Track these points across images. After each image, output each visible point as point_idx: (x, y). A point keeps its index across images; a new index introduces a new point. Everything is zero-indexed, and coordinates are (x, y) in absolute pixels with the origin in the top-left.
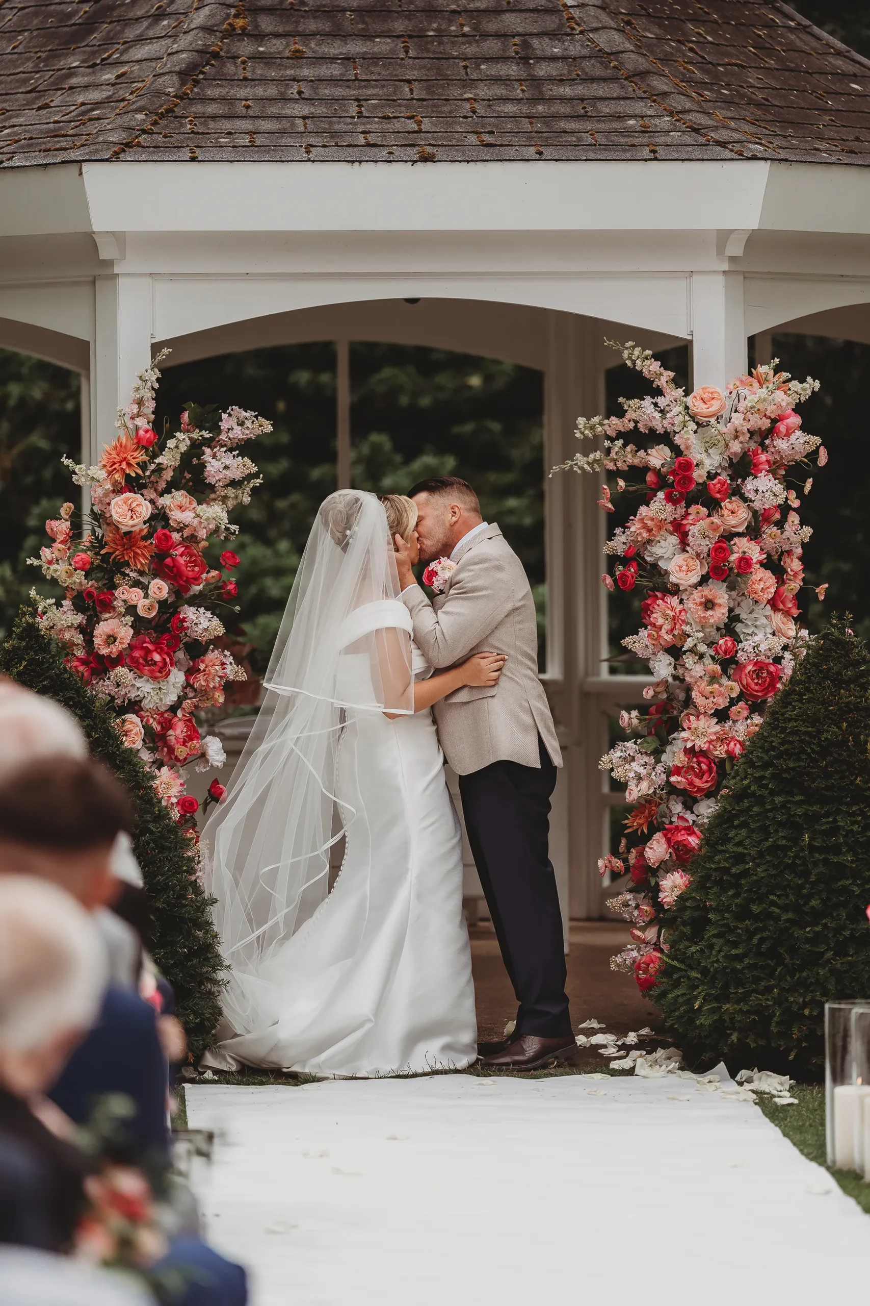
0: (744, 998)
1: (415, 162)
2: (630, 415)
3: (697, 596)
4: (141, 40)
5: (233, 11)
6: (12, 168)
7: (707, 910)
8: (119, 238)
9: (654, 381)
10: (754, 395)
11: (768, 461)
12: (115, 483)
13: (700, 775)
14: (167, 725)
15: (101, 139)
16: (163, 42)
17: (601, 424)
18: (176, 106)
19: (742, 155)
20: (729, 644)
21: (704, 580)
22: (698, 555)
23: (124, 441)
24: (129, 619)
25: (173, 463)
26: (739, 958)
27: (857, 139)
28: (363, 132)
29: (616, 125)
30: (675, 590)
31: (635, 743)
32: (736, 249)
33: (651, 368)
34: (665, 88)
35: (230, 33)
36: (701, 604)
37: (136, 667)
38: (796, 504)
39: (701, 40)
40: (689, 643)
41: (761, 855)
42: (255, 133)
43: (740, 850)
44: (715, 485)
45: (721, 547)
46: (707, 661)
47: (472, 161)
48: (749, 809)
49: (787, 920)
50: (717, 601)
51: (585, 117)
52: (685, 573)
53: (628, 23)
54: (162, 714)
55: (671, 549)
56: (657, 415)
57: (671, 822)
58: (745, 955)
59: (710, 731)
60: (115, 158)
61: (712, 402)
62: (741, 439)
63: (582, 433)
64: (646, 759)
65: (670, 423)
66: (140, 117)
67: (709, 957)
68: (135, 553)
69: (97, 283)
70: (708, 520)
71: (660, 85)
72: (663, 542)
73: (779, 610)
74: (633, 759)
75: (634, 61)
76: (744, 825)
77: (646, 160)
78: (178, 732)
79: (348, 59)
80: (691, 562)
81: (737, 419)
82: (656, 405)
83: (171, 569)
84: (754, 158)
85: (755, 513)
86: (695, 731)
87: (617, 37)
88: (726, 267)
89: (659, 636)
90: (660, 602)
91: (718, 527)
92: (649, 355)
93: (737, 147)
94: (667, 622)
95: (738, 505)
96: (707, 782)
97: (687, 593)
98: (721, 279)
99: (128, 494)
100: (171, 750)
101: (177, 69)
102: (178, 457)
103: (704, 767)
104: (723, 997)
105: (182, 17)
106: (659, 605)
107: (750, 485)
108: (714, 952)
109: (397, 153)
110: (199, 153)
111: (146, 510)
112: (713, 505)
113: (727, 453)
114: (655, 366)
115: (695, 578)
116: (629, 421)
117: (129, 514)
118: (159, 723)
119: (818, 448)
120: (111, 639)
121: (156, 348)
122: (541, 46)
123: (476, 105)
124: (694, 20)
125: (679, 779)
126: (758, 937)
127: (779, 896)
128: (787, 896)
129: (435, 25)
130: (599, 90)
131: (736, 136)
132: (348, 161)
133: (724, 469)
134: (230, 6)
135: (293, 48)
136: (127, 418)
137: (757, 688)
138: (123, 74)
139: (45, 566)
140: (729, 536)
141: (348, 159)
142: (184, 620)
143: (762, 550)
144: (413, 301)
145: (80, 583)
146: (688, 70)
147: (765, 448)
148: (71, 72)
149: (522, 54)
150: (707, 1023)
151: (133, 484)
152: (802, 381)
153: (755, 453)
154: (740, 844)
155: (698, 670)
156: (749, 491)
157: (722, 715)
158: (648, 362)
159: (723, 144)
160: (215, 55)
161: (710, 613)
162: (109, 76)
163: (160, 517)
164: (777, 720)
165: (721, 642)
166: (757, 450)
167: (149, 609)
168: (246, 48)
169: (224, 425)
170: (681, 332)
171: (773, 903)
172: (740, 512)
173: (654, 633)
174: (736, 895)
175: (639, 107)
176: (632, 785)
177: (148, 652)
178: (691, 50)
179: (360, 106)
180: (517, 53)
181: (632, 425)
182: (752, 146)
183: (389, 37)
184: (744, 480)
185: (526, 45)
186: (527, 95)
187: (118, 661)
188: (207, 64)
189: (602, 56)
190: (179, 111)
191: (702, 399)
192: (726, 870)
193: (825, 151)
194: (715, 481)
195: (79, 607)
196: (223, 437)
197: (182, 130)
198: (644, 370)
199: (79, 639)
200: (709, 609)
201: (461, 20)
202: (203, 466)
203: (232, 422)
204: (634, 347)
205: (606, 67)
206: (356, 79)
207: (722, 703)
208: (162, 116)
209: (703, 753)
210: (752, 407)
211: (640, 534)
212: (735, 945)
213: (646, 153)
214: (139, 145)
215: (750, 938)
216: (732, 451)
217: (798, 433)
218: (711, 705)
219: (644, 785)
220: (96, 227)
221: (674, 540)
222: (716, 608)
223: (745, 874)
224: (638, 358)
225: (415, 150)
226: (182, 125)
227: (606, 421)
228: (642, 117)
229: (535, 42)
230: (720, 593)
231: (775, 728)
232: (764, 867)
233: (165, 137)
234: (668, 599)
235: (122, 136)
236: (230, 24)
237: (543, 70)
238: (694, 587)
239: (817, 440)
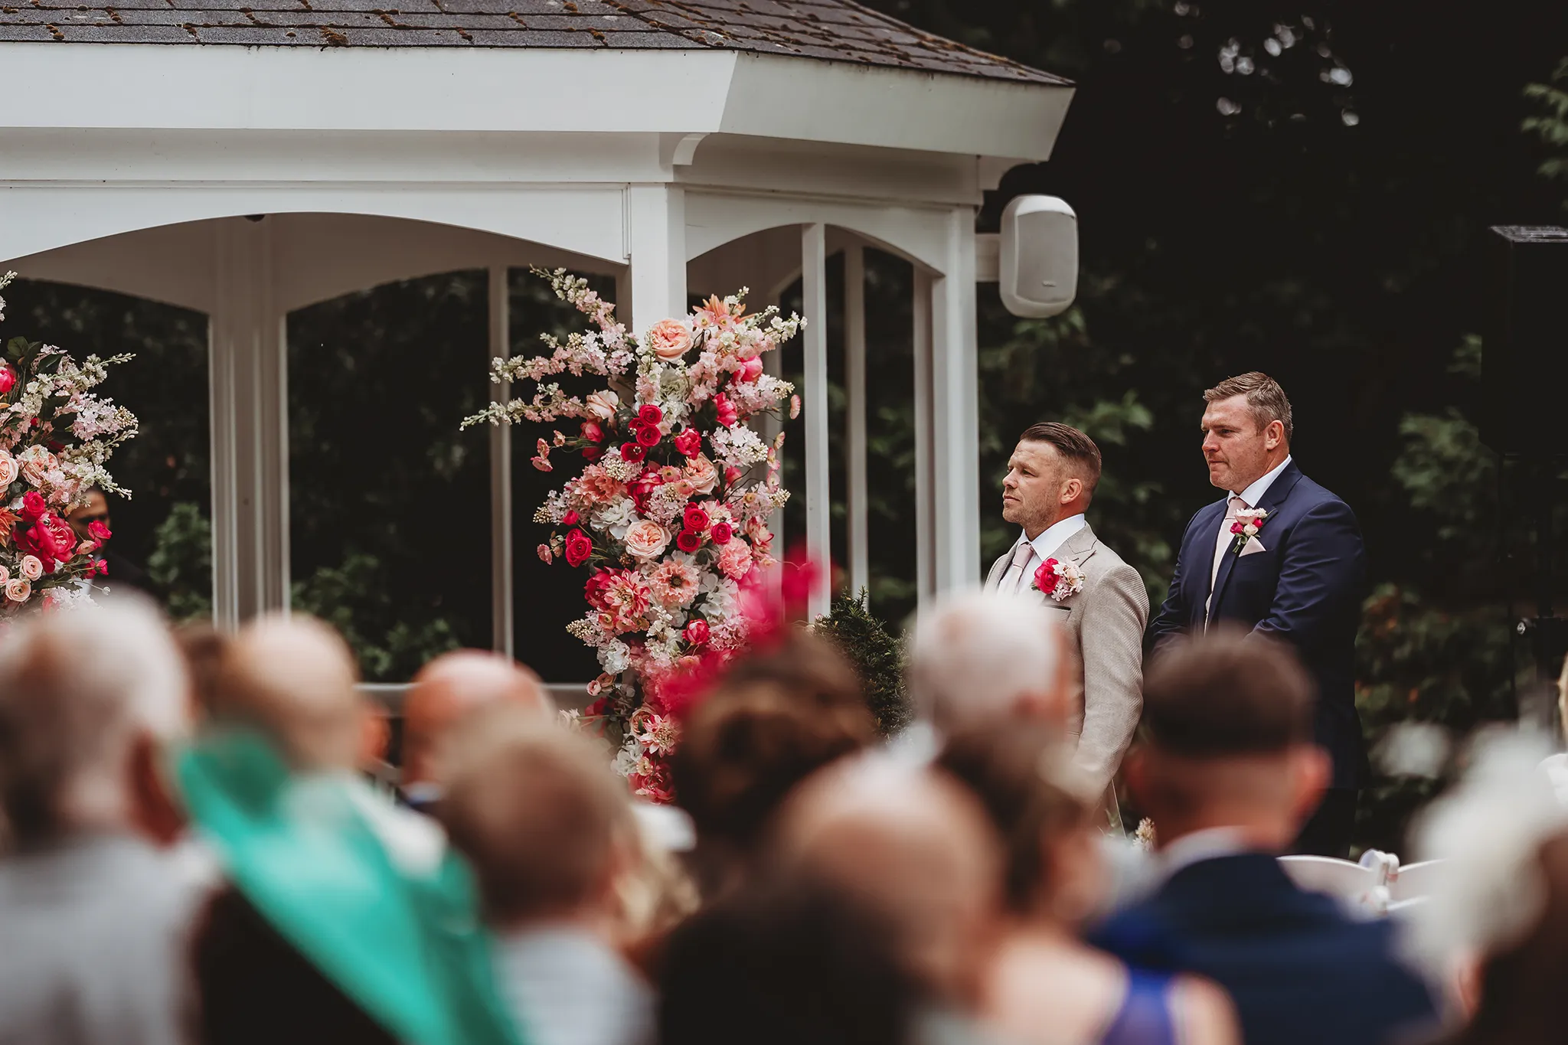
1: (324, 46)
2: (561, 353)
3: (661, 570)
9: (590, 314)
11: (740, 411)
13: (664, 787)
17: (523, 365)
19: (705, 44)
20: (701, 628)
21: (668, 551)
22: (661, 522)
25: (34, 412)
29: (535, 6)
30: (633, 564)
32: (684, 157)
33: (586, 299)
36: (668, 580)
40: (654, 628)
44: (683, 439)
45: (686, 513)
47: (392, 46)
50: (685, 576)
52: (647, 543)
55: (626, 515)
56: (602, 355)
61: (678, 338)
62: (708, 383)
63: (500, 377)
65: (615, 365)
72: (616, 507)
73: (746, 587)
77: (594, 48)
80: (654, 531)
81: (704, 358)
82: (600, 340)
83: (36, 542)
84: (719, 47)
85: (722, 471)
88: (670, 178)
89: (614, 620)
90: (615, 578)
92: (583, 284)
93: (694, 34)
94: (625, 602)
95: (704, 462)
97: (647, 567)
98: (663, 192)
102: (40, 404)
106: (615, 583)
107: (720, 437)
110: (65, 33)
111: (13, 469)
113: (689, 400)
114: (590, 297)
115: (658, 549)
116: (560, 361)
119: (790, 395)
131: (682, 21)
132: (244, 45)
133: (687, 419)
140: (697, 498)
141: (244, 42)
143: (735, 514)
147: (726, 394)
153: (720, 401)
155: (663, 659)
156: (720, 446)
158: (582, 292)
159: (674, 31)
161: (678, 591)
165: (692, 625)
166: (720, 398)
167: (20, 590)
170: (618, 257)
172: (706, 470)
173: (607, 616)
181: (562, 366)
182: (718, 35)
184: (712, 432)
191: (663, 335)
194: (678, 435)
198: (577, 302)
200: (677, 586)
202: (71, 416)
204: (565, 275)
210: (721, 346)
211: (586, 497)
213: (591, 39)
216: (697, 397)
217: (767, 378)
221: (629, 503)
222: (685, 586)
224: (571, 287)
225: (326, 32)
227: (528, 363)
230: (687, 566)
234: (625, 574)
238: (659, 559)
239: (789, 386)
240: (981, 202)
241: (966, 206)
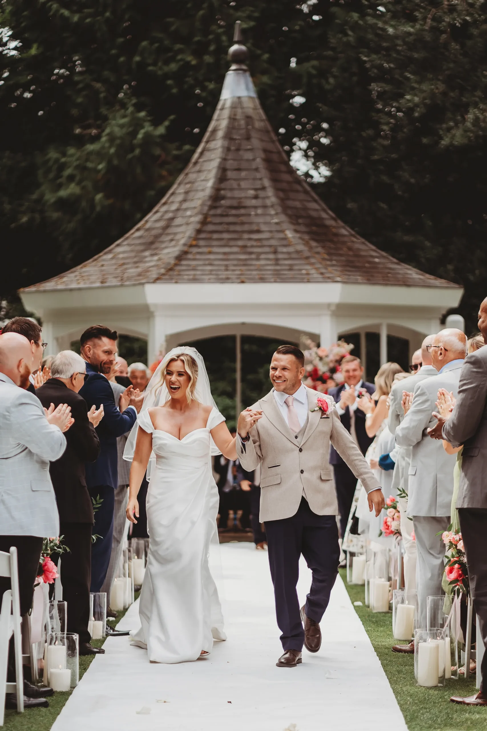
1: (239, 283)
4: (166, 248)
5: (192, 239)
6: (126, 285)
8: (156, 305)
10: (336, 350)
15: (151, 277)
16: (171, 248)
18: (173, 267)
27: (372, 275)
28: (226, 274)
29: (299, 272)
34: (315, 261)
35: (191, 246)
42: (195, 275)
51: (291, 270)
53: (307, 242)
60: (154, 282)
61: (324, 351)
66: (163, 270)
69: (150, 318)
71: (313, 260)
75: (307, 254)
77: (305, 282)
79: (225, 253)
84: (337, 282)
87: (303, 246)
88: (330, 313)
93: (333, 279)
98: (329, 317)
101: (175, 256)
105: (177, 241)
109: (234, 281)
110: (178, 281)
121: (166, 336)
122: (280, 249)
123: (260, 266)
129: (250, 243)
130: (295, 262)
134: (192, 237)
135: (209, 250)
138: (159, 258)
146: (323, 256)
148: (146, 257)
149: (275, 251)
152: (349, 345)
158: (308, 341)
159: (329, 278)
160: (186, 252)
162: (156, 258)
168: (195, 250)
170: (317, 332)
175: (308, 267)
178: (326, 249)
179: (226, 267)
180: (273, 251)
182: (337, 278)
183: (237, 247)
184: (333, 374)
185: (276, 249)
186: (275, 263)
188: (184, 255)
189: (298, 252)
190: (174, 269)
193: (360, 280)
197: (174, 274)
201: (258, 242)
205: (299, 255)
206: (226, 259)
208: (169, 270)
213: (306, 280)
214: (161, 278)
220: (149, 302)
225: (240, 280)
226: (175, 272)
228: (307, 270)
229: (278, 248)
233: (169, 276)
235: (157, 276)
236: (191, 243)
237: (280, 256)
240: (442, 317)
241: (438, 318)
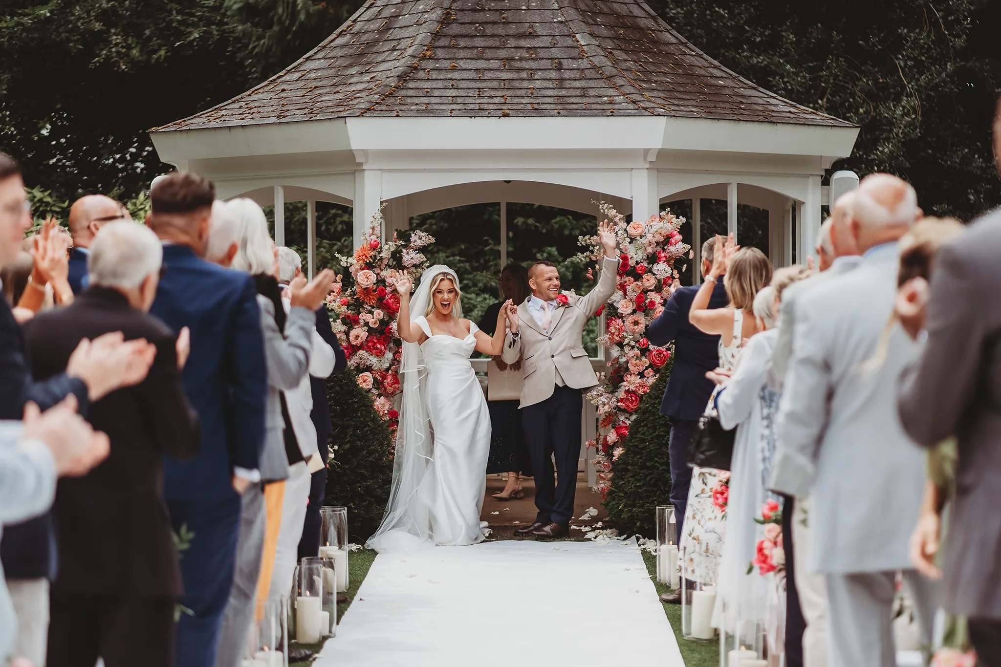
0: (642, 506)
1: (500, 117)
3: (631, 319)
4: (384, 61)
5: (426, 48)
6: (316, 120)
7: (628, 464)
8: (365, 152)
10: (657, 225)
11: (665, 257)
12: (361, 266)
13: (632, 402)
14: (384, 377)
15: (356, 107)
16: (393, 62)
17: (589, 239)
18: (394, 91)
19: (654, 114)
20: (645, 341)
21: (634, 312)
22: (631, 300)
23: (365, 246)
24: (366, 328)
25: (388, 256)
26: (640, 487)
27: (715, 107)
28: (479, 104)
29: (597, 100)
30: (621, 316)
31: (603, 388)
32: (652, 157)
33: (612, 213)
34: (623, 83)
35: (424, 58)
36: (632, 323)
37: (369, 350)
38: (677, 276)
39: (647, 60)
40: (626, 341)
41: (652, 439)
42: (428, 104)
43: (643, 437)
45: (641, 296)
46: (636, 349)
47: (527, 116)
48: (648, 418)
49: (663, 469)
50: (640, 322)
51: (584, 96)
52: (625, 308)
53: (611, 53)
54: (381, 373)
55: (620, 297)
57: (619, 424)
58: (643, 485)
59: (636, 382)
60: (361, 115)
61: (638, 229)
62: (652, 246)
63: (581, 243)
64: (608, 395)
66: (377, 96)
67: (627, 486)
68: (370, 298)
69: (356, 174)
70: (635, 283)
71: (620, 81)
74: (602, 395)
75: (609, 70)
76: (646, 425)
77: (608, 116)
78: (389, 380)
79: (477, 70)
80: (629, 303)
81: (649, 237)
83: (385, 305)
84: (659, 115)
85: (659, 281)
86: (629, 382)
87: (604, 59)
88: (648, 166)
89: (613, 338)
90: (613, 321)
91: (640, 286)
92: (611, 207)
93: (652, 110)
94: (616, 331)
95: (650, 276)
96: (635, 406)
97: (626, 317)
98: (645, 172)
99: (365, 271)
100: (385, 389)
101: (397, 75)
102: (390, 253)
103: (633, 398)
104: (634, 506)
105: (403, 51)
106: (613, 323)
107: (656, 267)
108: (630, 484)
109: (492, 113)
110: (401, 113)
111: (373, 278)
112: (638, 277)
113: (646, 253)
114: (614, 212)
115: (630, 311)
117: (366, 279)
118: (381, 376)
119: (689, 250)
120: (357, 337)
121: (382, 203)
122: (567, 63)
123: (534, 91)
124: (644, 51)
125: (622, 404)
126: (649, 477)
127: (659, 459)
128: (663, 458)
129: (519, 54)
130: (592, 84)
131: (653, 105)
133: (645, 260)
134: (425, 46)
135: (452, 65)
136: (367, 236)
137: (658, 362)
138: (373, 77)
139: (328, 304)
140: (645, 291)
141: (469, 116)
142: (391, 329)
143: (662, 297)
144: (508, 182)
145: (345, 312)
146: (637, 75)
147: (664, 250)
148: (351, 76)
149: (558, 67)
150: (626, 517)
151: (369, 266)
152: (678, 218)
153: (659, 253)
154: (644, 434)
155: (631, 353)
156: (655, 270)
157: (641, 375)
158: (610, 210)
159: (645, 109)
160: (416, 68)
161: (636, 327)
162: (367, 78)
163: (381, 282)
164: (663, 377)
165: (641, 340)
166: (660, 251)
167: (375, 323)
168: (430, 65)
169: (412, 239)
170: (627, 197)
171: (657, 462)
172: (651, 280)
173: (611, 336)
174: (641, 458)
175: (611, 92)
176: (600, 407)
177: (375, 344)
178: (640, 65)
179: (479, 91)
180: (556, 67)
182: (659, 110)
183: (497, 59)
184: (653, 265)
185: (560, 64)
186: (558, 86)
187: (361, 347)
188: (411, 72)
189: (596, 68)
190: (395, 94)
191: (634, 227)
192: (636, 446)
193: (696, 112)
194: (639, 266)
195: (344, 323)
196: (412, 245)
197: (395, 103)
198: (609, 214)
199: (344, 337)
200: (636, 325)
201: (532, 52)
202: (401, 257)
203: (417, 238)
204: (604, 204)
205: (598, 73)
206: (480, 79)
207: (642, 369)
208: (387, 96)
209: (634, 392)
210: (656, 231)
212: (639, 481)
213: (609, 113)
214: (374, 109)
215: (646, 478)
216: (648, 251)
217: (680, 243)
218: (637, 370)
219: (607, 407)
220: (353, 148)
221: (621, 293)
222: (639, 324)
223: (644, 448)
224: (606, 208)
225: (501, 111)
226: (396, 100)
227: (591, 238)
228: (610, 96)
229: (565, 62)
230: (641, 317)
231: (661, 381)
232: (653, 445)
233: (387, 106)
234: (617, 321)
235: (368, 105)
236: (423, 54)
237: (567, 75)
238: (629, 315)
239: (688, 246)
240: (823, 174)
241: (817, 175)
